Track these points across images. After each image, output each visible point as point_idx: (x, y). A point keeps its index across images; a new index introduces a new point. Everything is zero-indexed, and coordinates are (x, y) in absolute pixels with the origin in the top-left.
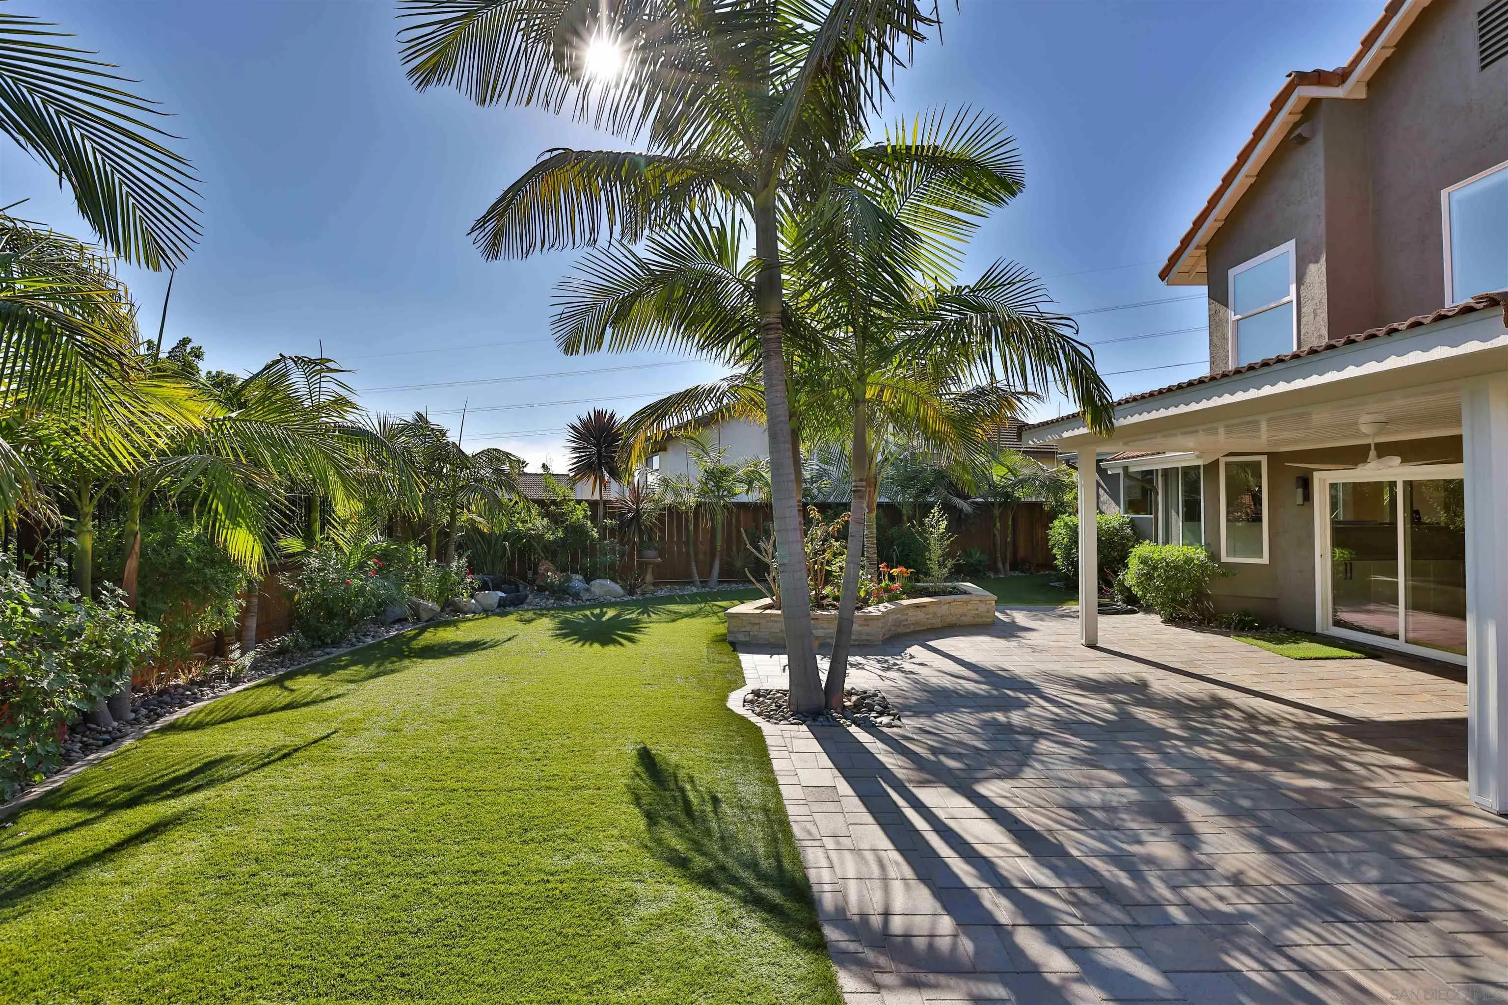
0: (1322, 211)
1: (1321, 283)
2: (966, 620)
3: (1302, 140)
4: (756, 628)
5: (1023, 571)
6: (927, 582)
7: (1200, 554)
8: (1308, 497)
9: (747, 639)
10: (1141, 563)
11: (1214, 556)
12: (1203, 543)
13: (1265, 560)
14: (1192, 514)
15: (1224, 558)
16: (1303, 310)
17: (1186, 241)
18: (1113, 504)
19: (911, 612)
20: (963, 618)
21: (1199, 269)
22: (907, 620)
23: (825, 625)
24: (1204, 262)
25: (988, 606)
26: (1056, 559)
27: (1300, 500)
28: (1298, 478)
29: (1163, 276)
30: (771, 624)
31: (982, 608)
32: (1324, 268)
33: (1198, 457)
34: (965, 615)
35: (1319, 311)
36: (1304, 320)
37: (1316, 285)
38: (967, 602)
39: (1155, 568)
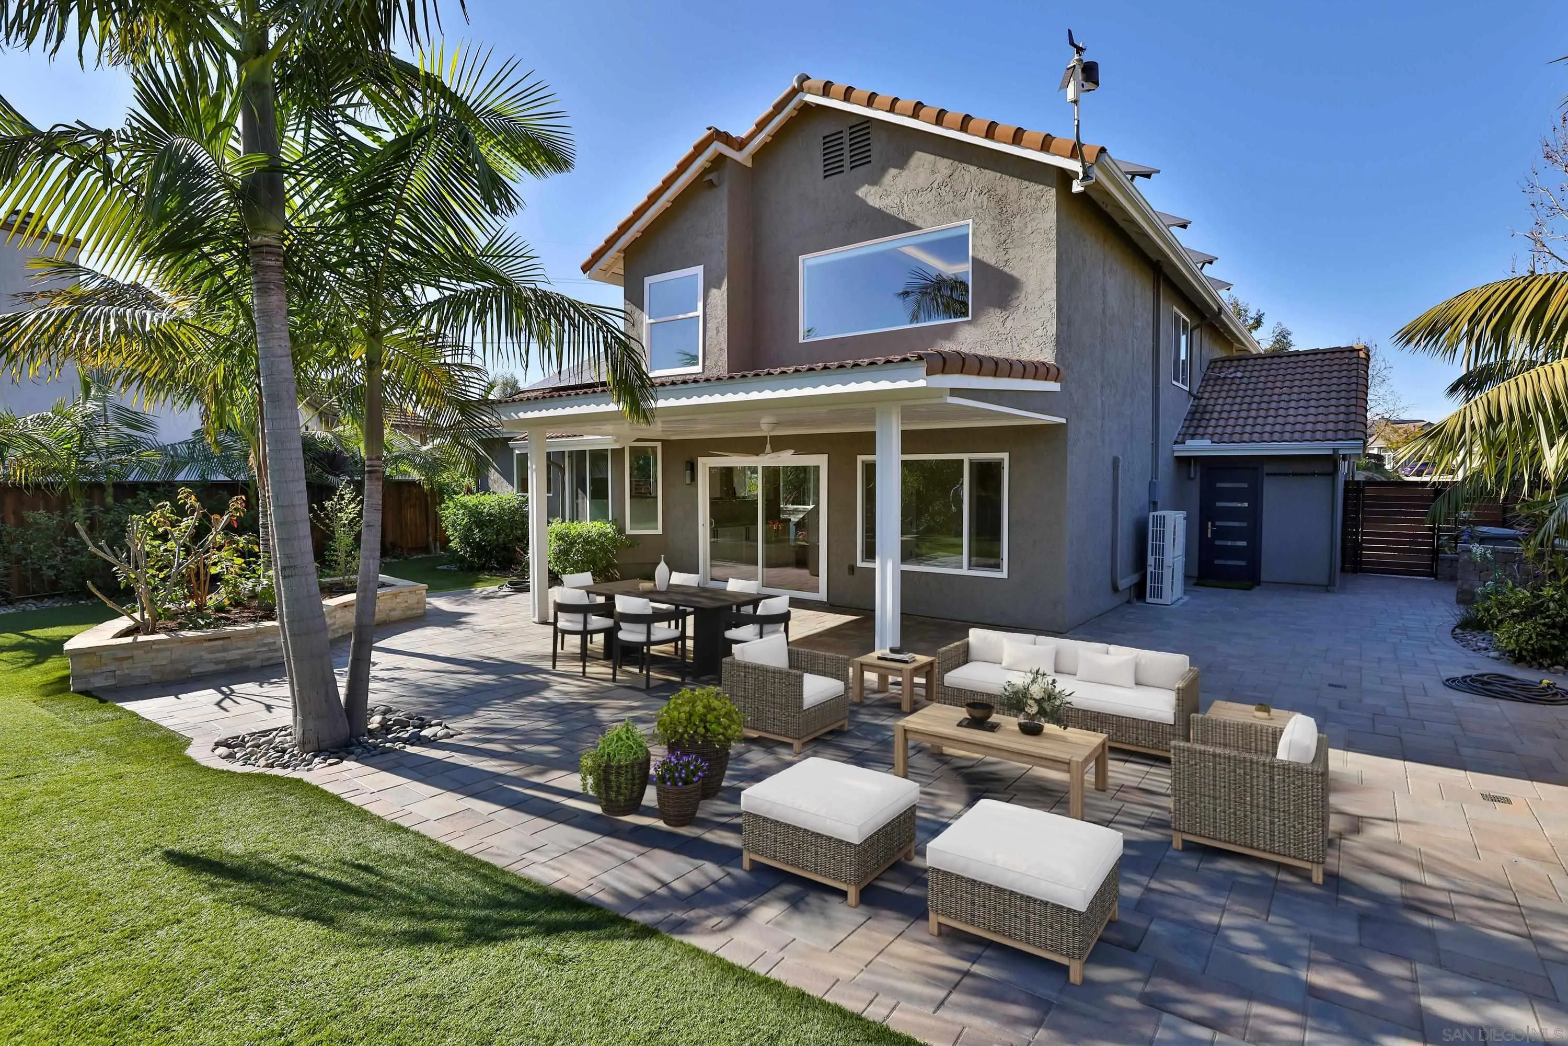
0: (725, 248)
1: (724, 306)
2: (396, 614)
3: (711, 184)
4: (126, 664)
5: (395, 557)
6: (334, 576)
7: (609, 528)
8: (694, 478)
9: (111, 682)
10: (559, 540)
11: (621, 530)
12: (610, 519)
13: (660, 531)
14: (599, 493)
15: (629, 531)
16: (708, 325)
17: (610, 242)
18: (506, 483)
19: (339, 614)
20: (392, 613)
21: (615, 270)
22: (334, 624)
23: (240, 644)
24: (621, 264)
25: (418, 597)
26: (450, 541)
27: (688, 481)
28: (687, 462)
29: (586, 268)
30: (152, 655)
31: (413, 600)
32: (726, 294)
33: (616, 441)
34: (394, 610)
35: (721, 329)
36: (708, 334)
37: (720, 308)
38: (395, 595)
39: (572, 544)
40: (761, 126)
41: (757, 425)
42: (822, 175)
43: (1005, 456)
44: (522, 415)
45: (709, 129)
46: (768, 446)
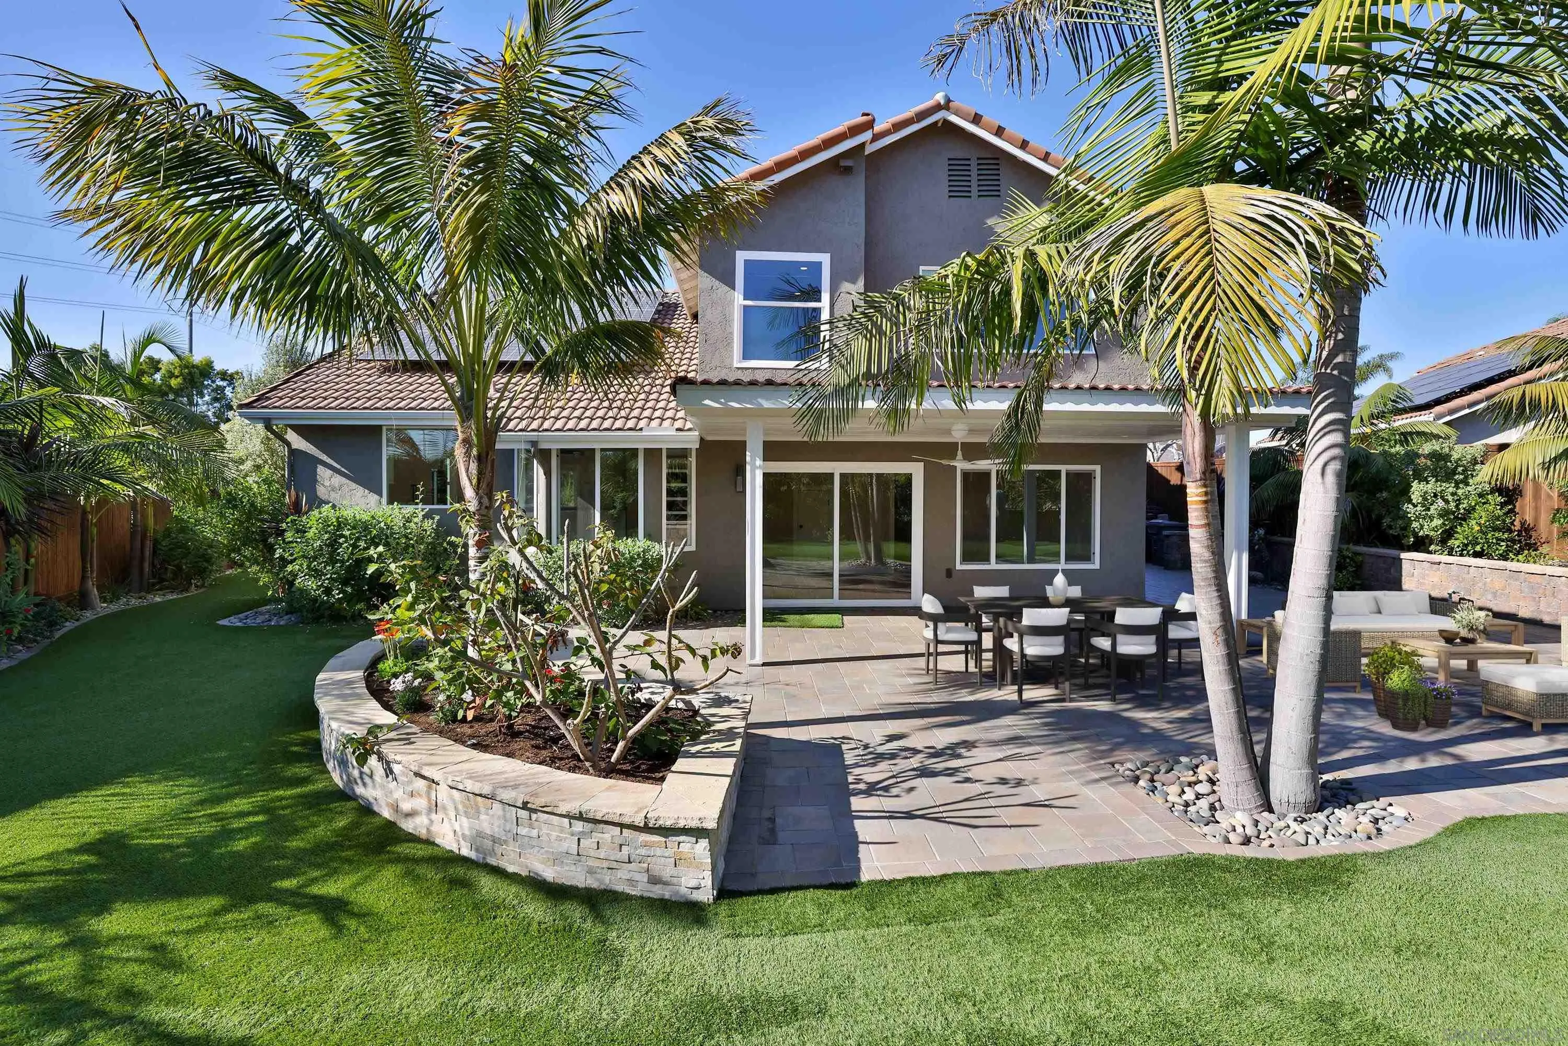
3: (848, 170)
40: (897, 127)
41: (948, 432)
42: (947, 194)
43: (1097, 468)
44: (766, 404)
45: (864, 114)
46: (959, 453)
